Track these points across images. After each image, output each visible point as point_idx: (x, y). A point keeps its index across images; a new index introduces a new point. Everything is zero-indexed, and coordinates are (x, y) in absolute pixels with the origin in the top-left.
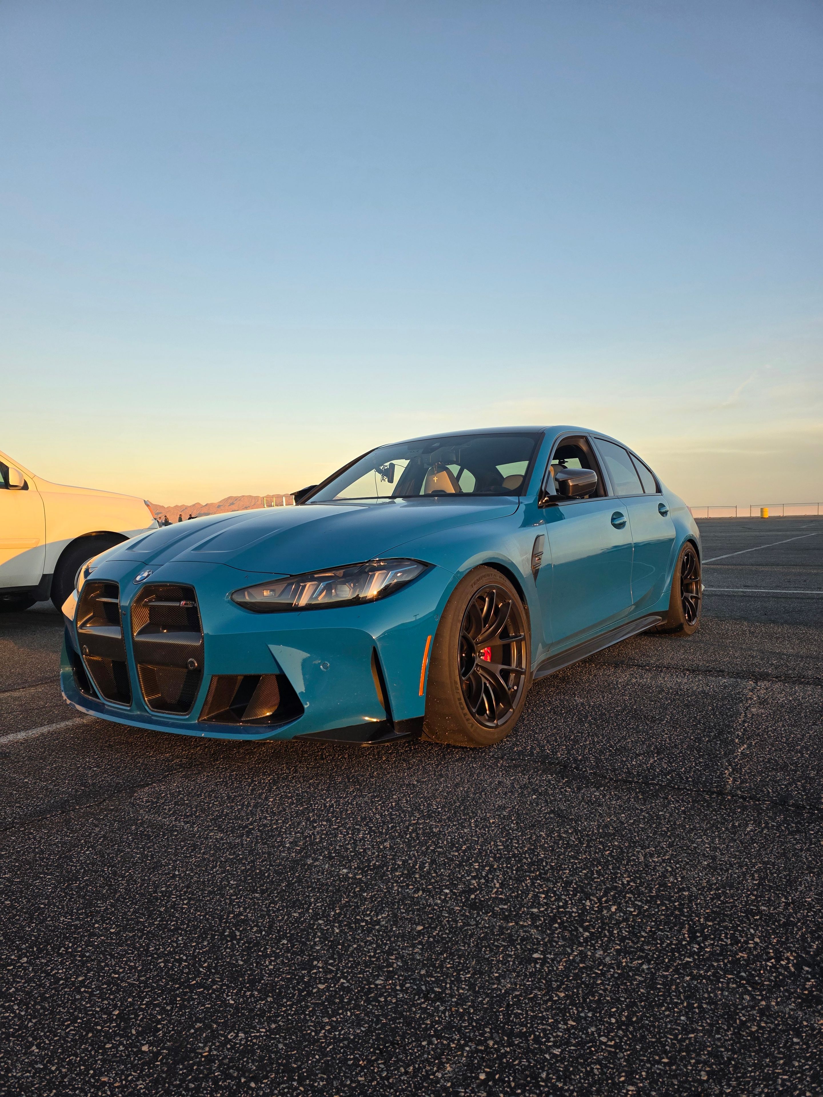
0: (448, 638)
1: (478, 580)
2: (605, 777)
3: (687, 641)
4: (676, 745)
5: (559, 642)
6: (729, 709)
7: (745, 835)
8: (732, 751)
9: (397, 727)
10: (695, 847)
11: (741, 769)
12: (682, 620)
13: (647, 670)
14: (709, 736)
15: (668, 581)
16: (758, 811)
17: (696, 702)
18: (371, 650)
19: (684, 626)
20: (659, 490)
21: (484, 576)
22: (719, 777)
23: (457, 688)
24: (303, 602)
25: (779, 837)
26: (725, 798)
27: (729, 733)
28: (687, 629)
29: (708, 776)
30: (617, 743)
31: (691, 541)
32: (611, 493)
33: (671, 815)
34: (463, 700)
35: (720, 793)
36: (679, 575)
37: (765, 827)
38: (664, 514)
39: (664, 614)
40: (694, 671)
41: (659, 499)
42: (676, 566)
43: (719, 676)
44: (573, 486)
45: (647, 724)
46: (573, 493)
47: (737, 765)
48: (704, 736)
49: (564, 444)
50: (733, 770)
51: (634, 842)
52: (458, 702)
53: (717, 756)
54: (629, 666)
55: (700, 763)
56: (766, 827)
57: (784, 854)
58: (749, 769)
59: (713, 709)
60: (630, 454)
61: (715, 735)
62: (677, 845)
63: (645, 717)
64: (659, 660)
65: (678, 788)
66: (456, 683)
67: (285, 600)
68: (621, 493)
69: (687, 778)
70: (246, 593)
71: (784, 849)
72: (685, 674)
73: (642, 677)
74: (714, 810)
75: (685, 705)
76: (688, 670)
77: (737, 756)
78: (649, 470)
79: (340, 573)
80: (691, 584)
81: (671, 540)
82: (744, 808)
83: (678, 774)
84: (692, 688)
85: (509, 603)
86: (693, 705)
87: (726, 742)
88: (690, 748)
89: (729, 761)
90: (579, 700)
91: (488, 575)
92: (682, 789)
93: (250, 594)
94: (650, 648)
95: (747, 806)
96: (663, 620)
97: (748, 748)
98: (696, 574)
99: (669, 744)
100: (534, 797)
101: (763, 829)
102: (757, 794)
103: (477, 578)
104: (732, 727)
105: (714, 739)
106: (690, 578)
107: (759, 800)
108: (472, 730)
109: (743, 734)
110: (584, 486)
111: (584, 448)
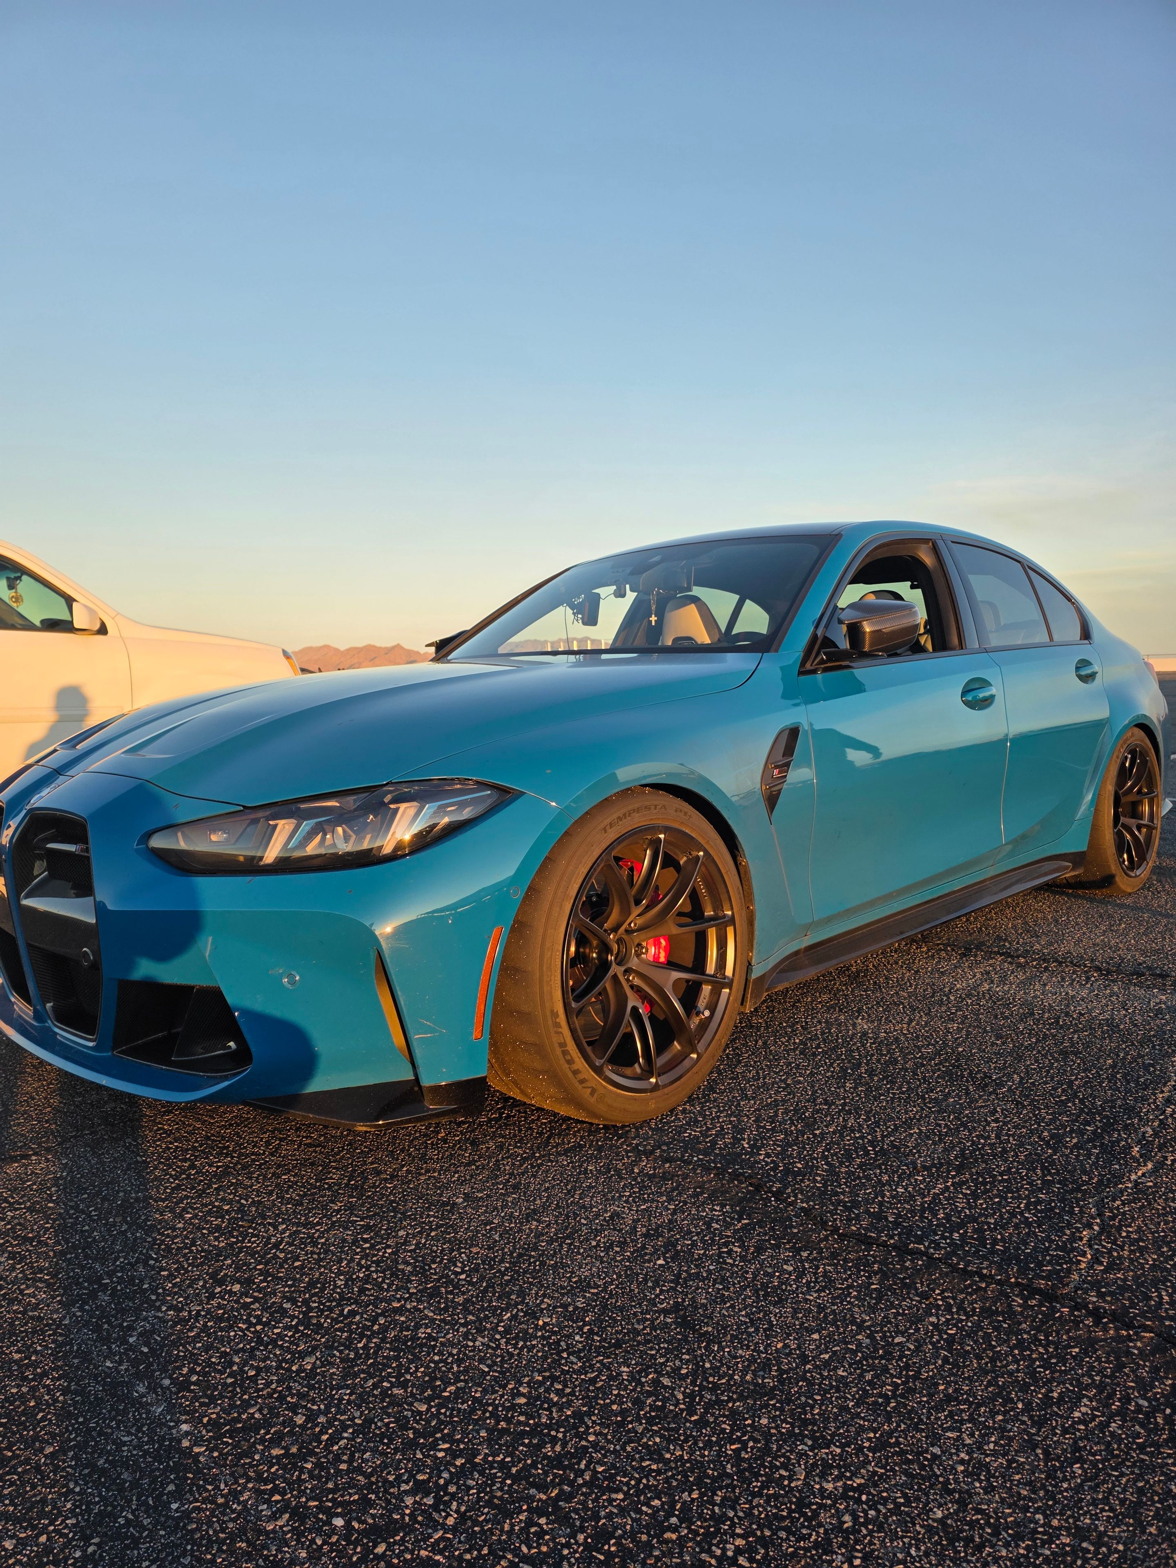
0: (541, 931)
1: (620, 819)
2: (824, 1224)
3: (1121, 906)
4: (1004, 1151)
5: (829, 920)
6: (1146, 1067)
7: (1065, 1431)
8: (1118, 1178)
9: (427, 1097)
10: (935, 1457)
11: (1119, 1229)
12: (1114, 868)
13: (1019, 965)
14: (1081, 1133)
15: (1089, 797)
16: (1117, 1358)
17: (1087, 1045)
18: (373, 956)
19: (1117, 879)
20: (1086, 635)
21: (638, 810)
22: (1062, 1248)
23: (558, 1025)
24: (271, 855)
25: (1142, 1448)
26: (1054, 1310)
27: (1126, 1127)
28: (1123, 883)
29: (1042, 1242)
30: (890, 1135)
31: (1145, 727)
32: (972, 641)
33: (918, 1349)
34: (571, 1046)
35: (1049, 1296)
36: (1110, 788)
37: (1118, 1413)
38: (1087, 678)
39: (1077, 859)
40: (1109, 972)
41: (1084, 651)
42: (1107, 770)
43: (1155, 987)
44: (872, 632)
45: (967, 1093)
46: (871, 645)
47: (1113, 1218)
48: (1072, 1131)
49: (880, 555)
50: (1102, 1230)
51: (805, 1423)
52: (558, 1051)
53: (1078, 1190)
54: (989, 955)
55: (1039, 1202)
56: (1122, 1413)
57: (1135, 1509)
58: (1139, 1230)
59: (1113, 1066)
60: (1029, 569)
61: (1094, 1132)
62: (898, 1443)
63: (970, 1073)
64: (1051, 944)
65: (964, 1270)
66: (555, 1015)
67: (241, 850)
68: (994, 641)
69: (995, 1242)
70: (179, 834)
71: (1141, 1492)
72: (1088, 979)
73: (1003, 980)
74: (1020, 1344)
75: (1061, 1052)
76: (1098, 969)
77: (1122, 1192)
78: (1068, 597)
79: (351, 802)
80: (1141, 802)
81: (1097, 726)
82: (1089, 1345)
83: (980, 1231)
84: (1090, 1012)
85: (698, 857)
86: (1076, 1054)
87: (1110, 1153)
88: (1031, 1162)
89: (1101, 1206)
90: (863, 1025)
91: (647, 808)
92: (971, 1274)
93: (185, 836)
94: (1045, 918)
95: (1098, 1340)
96: (1073, 869)
97: (1155, 1170)
98: (1151, 784)
99: (992, 1145)
100: (661, 1262)
101: (1111, 1417)
102: (1133, 1305)
103: (620, 813)
104: (1138, 1114)
105: (1089, 1140)
106: (1139, 792)
107: (1129, 1327)
108: (592, 1100)
109: (1156, 1134)
110: (893, 632)
111: (928, 559)
